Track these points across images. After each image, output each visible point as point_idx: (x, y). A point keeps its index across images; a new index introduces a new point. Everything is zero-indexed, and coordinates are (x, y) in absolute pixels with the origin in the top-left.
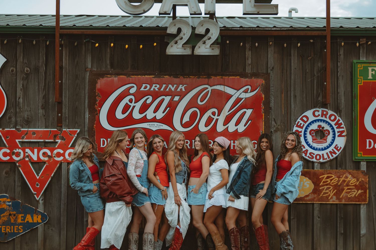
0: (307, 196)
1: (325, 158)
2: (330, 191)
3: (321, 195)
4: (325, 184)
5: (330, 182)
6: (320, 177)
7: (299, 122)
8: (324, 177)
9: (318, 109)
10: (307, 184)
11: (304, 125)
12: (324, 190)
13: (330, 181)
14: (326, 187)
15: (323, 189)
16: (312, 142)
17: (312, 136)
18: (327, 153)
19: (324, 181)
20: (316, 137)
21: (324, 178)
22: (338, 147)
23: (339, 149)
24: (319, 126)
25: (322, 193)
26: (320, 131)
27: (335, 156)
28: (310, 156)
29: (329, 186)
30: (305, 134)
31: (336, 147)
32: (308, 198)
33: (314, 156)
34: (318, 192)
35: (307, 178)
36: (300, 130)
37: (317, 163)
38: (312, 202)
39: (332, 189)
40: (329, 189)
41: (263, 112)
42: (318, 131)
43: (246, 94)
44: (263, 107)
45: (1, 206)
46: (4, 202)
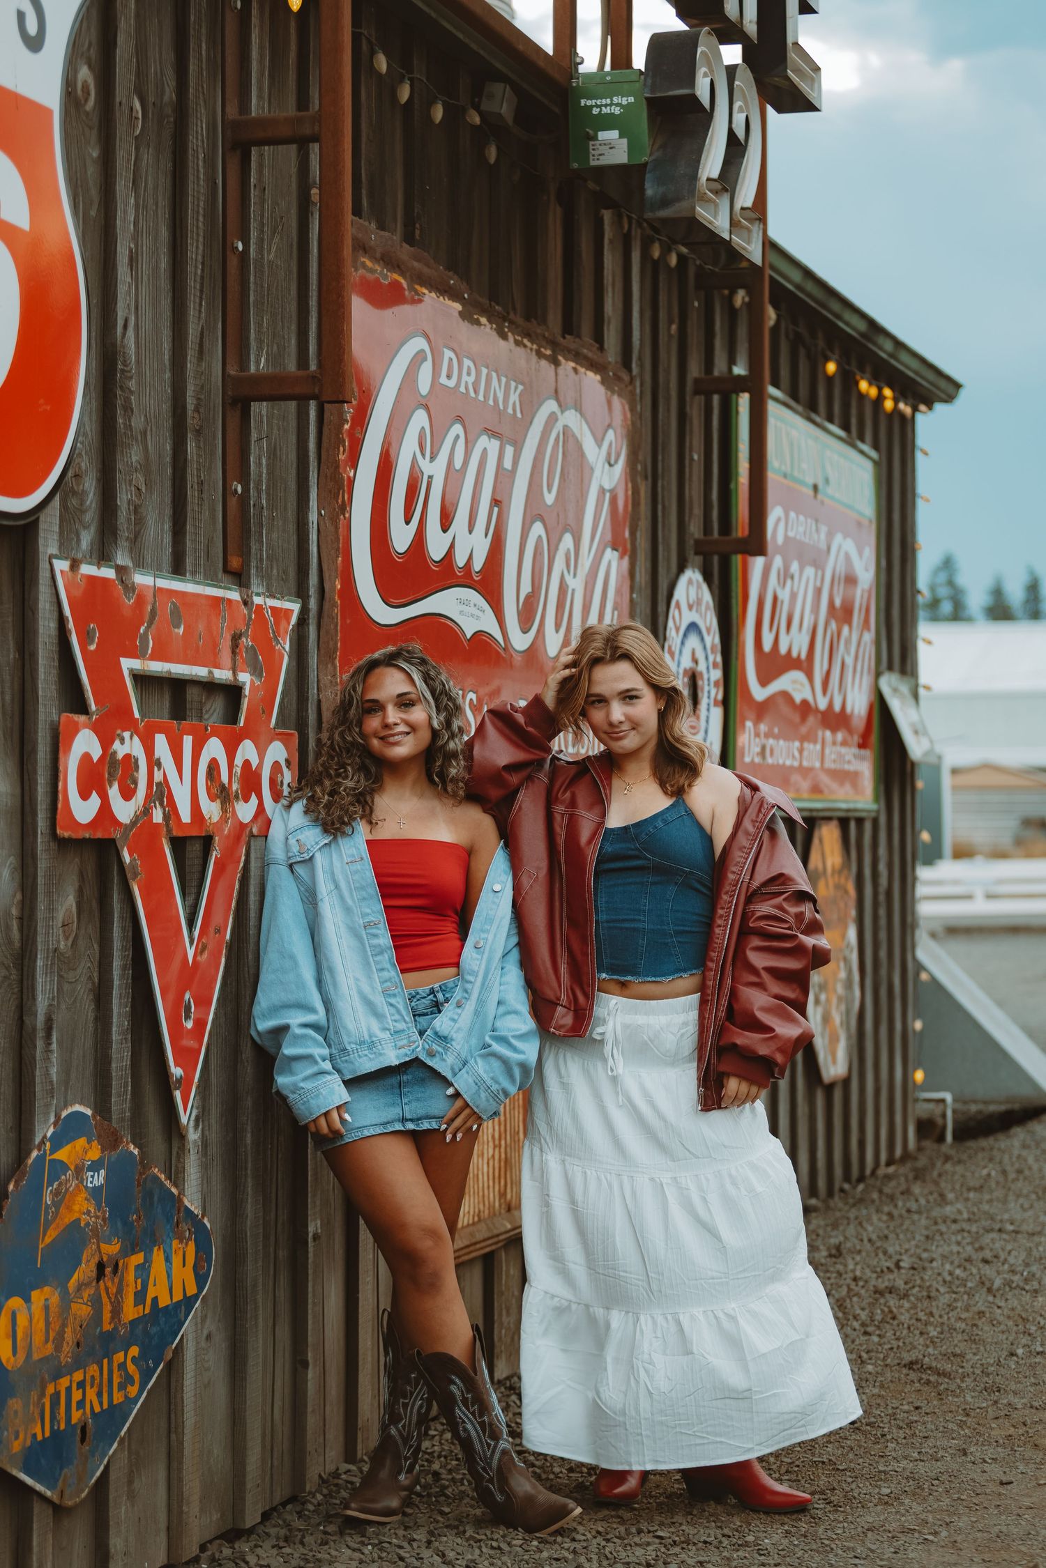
45: (69, 1209)
46: (79, 1171)
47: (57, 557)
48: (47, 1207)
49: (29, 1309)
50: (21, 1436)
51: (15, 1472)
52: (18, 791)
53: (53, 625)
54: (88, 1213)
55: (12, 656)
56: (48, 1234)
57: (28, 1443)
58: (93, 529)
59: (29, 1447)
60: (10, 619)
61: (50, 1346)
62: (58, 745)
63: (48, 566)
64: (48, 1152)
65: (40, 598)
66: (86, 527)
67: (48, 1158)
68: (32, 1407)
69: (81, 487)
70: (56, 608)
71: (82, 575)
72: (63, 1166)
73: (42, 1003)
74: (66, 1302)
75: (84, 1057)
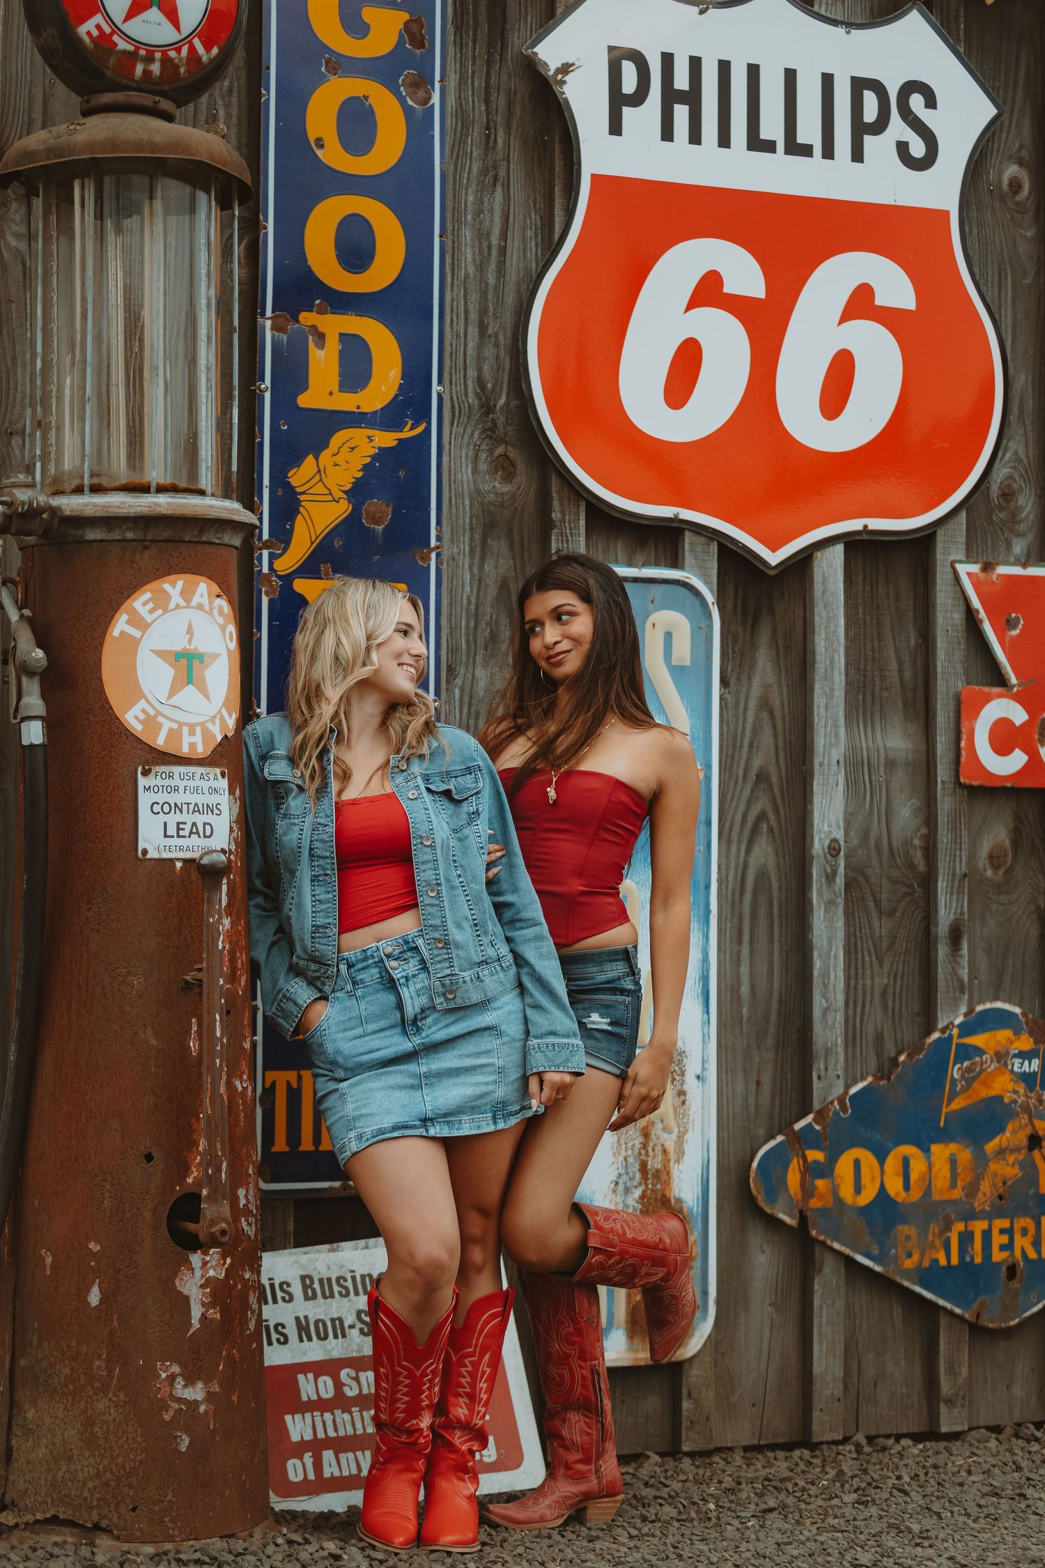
45: (986, 1084)
46: (1001, 1057)
47: (961, 562)
48: (954, 1081)
49: (928, 1158)
50: (916, 1257)
51: (906, 1284)
52: (923, 747)
53: (958, 617)
54: (1016, 1092)
55: (913, 642)
56: (956, 1101)
57: (926, 1264)
58: (1030, 537)
59: (926, 1269)
60: (910, 613)
61: (958, 1193)
62: (963, 711)
63: (949, 569)
64: (955, 1037)
65: (938, 594)
66: (1018, 535)
67: (955, 1041)
68: (930, 1237)
69: (1013, 504)
70: (962, 602)
71: (999, 575)
72: (980, 1051)
73: (945, 916)
74: (981, 1161)
75: (1023, 966)
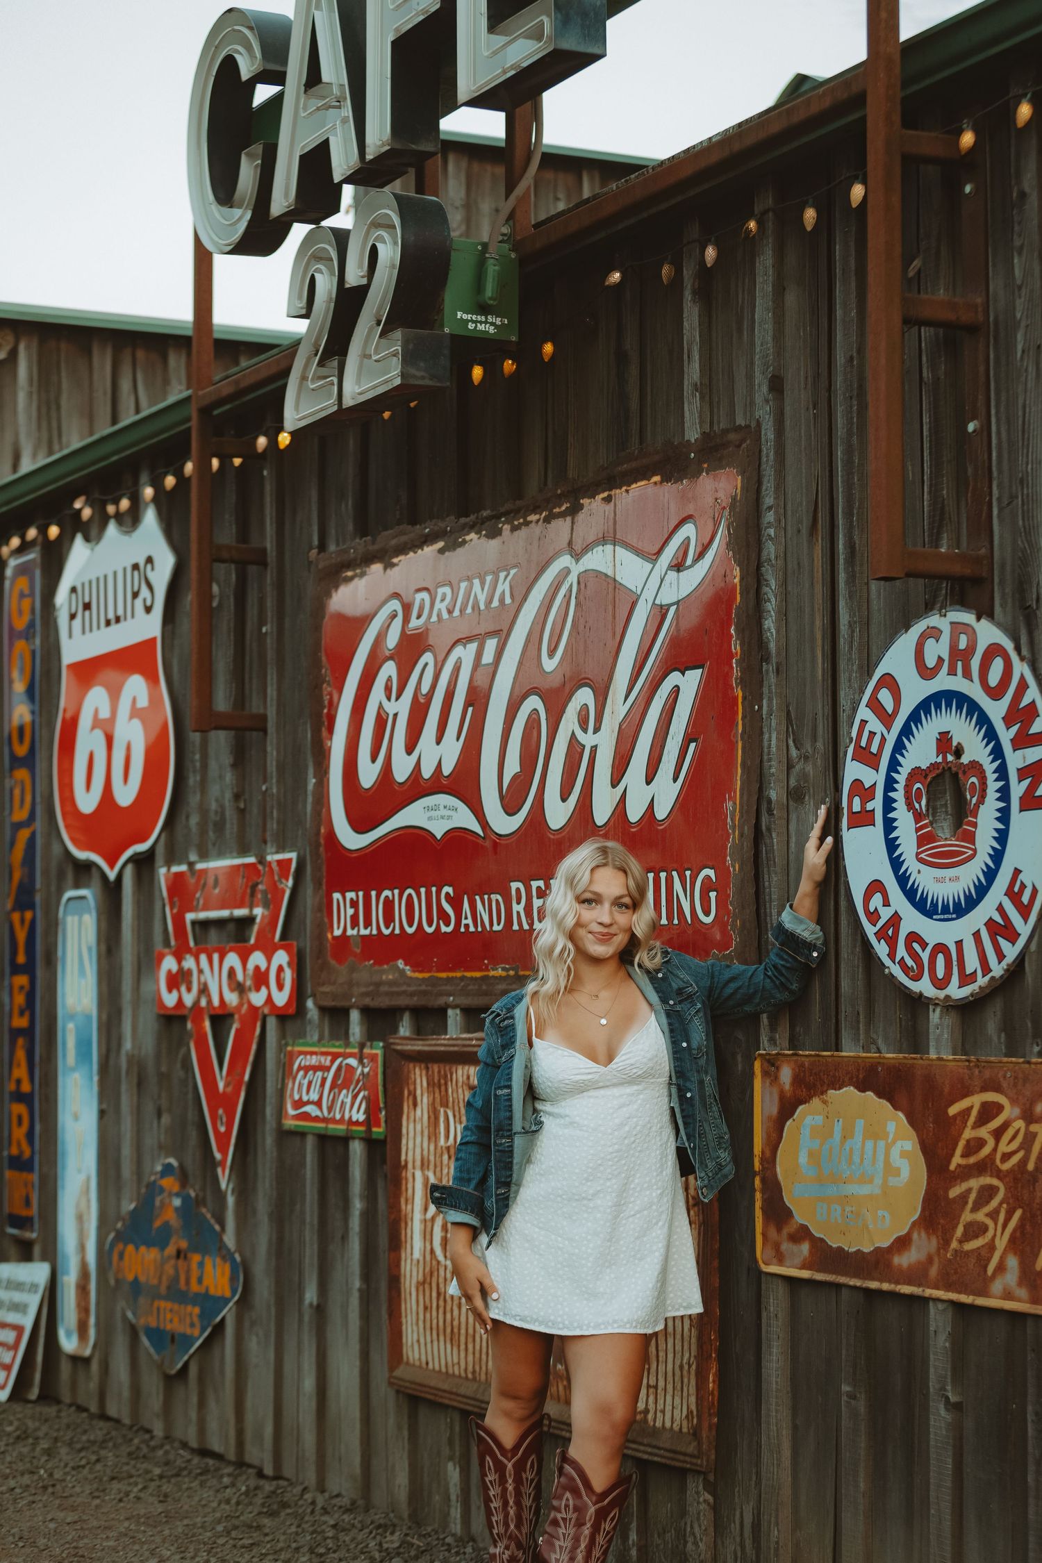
0: (902, 1243)
1: (969, 971)
2: (993, 1215)
3: (954, 1244)
4: (972, 1160)
5: (995, 1150)
6: (953, 1110)
7: (864, 722)
8: (969, 1109)
9: (934, 620)
10: (904, 1154)
11: (883, 739)
12: (966, 1203)
13: (991, 1143)
14: (975, 1183)
15: (964, 1197)
16: (918, 854)
17: (918, 817)
18: (977, 935)
19: (968, 1141)
20: (931, 823)
21: (969, 1116)
22: (1023, 886)
23: (1025, 899)
24: (944, 742)
25: (960, 1231)
26: (947, 774)
27: (1011, 951)
28: (910, 962)
29: (991, 1176)
30: (888, 805)
31: (1016, 889)
32: (903, 1260)
33: (925, 956)
34: (942, 1221)
35: (901, 1115)
36: (869, 777)
37: (938, 1010)
38: (919, 1285)
39: (1001, 1204)
40: (991, 1198)
41: (736, 679)
42: (938, 776)
43: (681, 574)
44: (736, 647)
71: (172, 873)
